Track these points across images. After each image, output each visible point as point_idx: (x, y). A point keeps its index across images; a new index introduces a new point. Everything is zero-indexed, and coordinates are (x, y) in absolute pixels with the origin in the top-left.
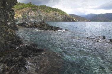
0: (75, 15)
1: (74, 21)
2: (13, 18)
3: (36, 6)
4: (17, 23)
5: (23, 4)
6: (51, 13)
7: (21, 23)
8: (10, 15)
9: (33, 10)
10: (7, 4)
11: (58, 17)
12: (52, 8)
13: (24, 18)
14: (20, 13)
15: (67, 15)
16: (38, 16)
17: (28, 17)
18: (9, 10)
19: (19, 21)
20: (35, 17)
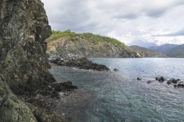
0: (139, 47)
1: (137, 57)
3: (77, 35)
4: (50, 59)
5: (58, 32)
6: (100, 44)
7: (55, 59)
8: (42, 49)
9: (73, 40)
10: (41, 37)
11: (111, 51)
12: (101, 37)
13: (59, 53)
14: (53, 45)
15: (125, 46)
16: (80, 50)
17: (65, 50)
18: (41, 43)
19: (51, 57)
20: (76, 50)
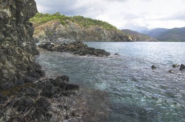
0: (130, 31)
1: (129, 41)
2: (31, 36)
3: (68, 18)
5: (46, 15)
6: (92, 28)
7: (44, 44)
8: (26, 31)
9: (63, 24)
10: (22, 15)
11: (102, 35)
12: (92, 20)
13: (49, 37)
14: (42, 29)
15: (117, 30)
16: (70, 34)
17: (55, 35)
18: (24, 23)
19: (40, 42)
20: (66, 34)
